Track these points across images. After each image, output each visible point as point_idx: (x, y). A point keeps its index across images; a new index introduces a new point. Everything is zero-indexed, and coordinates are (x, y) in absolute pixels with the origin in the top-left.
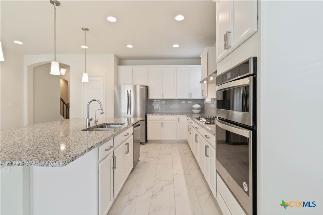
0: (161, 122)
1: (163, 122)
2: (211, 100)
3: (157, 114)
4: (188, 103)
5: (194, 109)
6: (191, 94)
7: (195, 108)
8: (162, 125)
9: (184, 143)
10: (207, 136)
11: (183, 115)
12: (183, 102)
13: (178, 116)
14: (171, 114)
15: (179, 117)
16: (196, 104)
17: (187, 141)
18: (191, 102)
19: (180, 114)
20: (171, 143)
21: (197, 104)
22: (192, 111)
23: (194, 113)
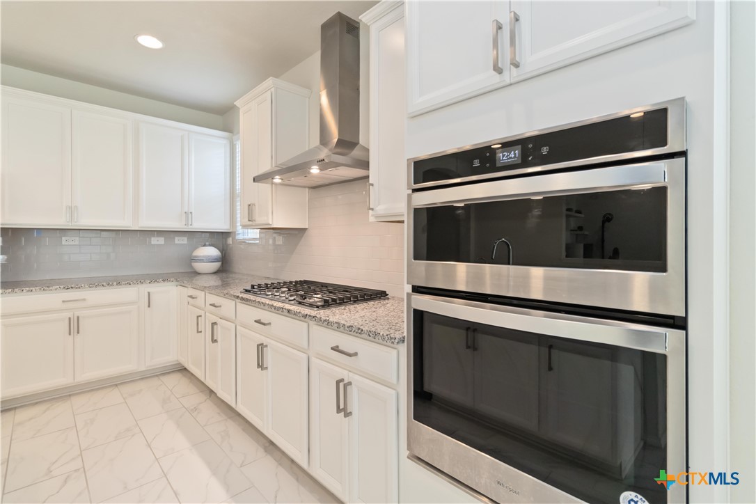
0: (70, 314)
1: (77, 313)
2: (260, 233)
3: (46, 285)
4: (176, 242)
5: (201, 261)
6: (188, 215)
7: (204, 256)
8: (74, 326)
9: (169, 373)
10: (338, 347)
11: (166, 283)
12: (160, 241)
13: (145, 288)
14: (119, 284)
15: (149, 290)
16: (205, 245)
17: (180, 364)
18: (186, 239)
19: (154, 279)
20: (116, 385)
21: (210, 245)
22: (191, 267)
23: (199, 274)
